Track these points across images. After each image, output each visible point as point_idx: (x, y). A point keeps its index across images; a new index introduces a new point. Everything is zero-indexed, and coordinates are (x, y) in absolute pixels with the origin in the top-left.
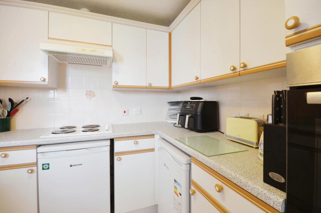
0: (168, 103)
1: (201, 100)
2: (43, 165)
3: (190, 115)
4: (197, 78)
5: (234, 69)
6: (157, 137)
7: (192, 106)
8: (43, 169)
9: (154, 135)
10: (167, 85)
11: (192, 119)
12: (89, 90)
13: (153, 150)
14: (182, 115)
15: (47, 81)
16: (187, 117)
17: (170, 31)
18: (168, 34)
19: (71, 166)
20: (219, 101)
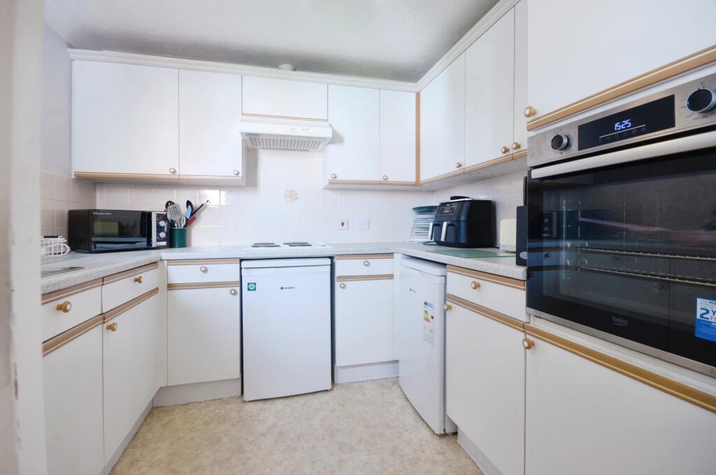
0: (414, 209)
1: (467, 199)
2: (249, 284)
3: (449, 222)
4: (460, 166)
5: (506, 150)
6: (397, 257)
7: (452, 209)
8: (249, 289)
9: (392, 254)
10: (413, 179)
11: (452, 228)
12: (289, 189)
13: (391, 277)
14: (437, 225)
15: (241, 175)
16: (445, 224)
17: (417, 90)
18: (415, 94)
19: (282, 288)
20: (497, 201)
